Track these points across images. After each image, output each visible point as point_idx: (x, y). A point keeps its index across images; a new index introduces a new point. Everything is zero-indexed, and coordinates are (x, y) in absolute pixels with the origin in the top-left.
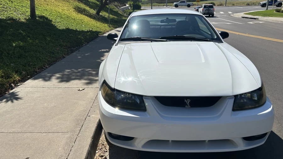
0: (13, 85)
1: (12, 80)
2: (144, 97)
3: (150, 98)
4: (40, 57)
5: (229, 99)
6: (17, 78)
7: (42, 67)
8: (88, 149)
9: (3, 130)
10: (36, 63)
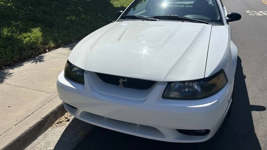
0: (47, 50)
1: (47, 46)
2: (85, 71)
3: (89, 73)
4: (81, 30)
5: (159, 84)
6: (53, 45)
7: (79, 39)
8: (54, 109)
9: (12, 83)
10: (74, 35)
